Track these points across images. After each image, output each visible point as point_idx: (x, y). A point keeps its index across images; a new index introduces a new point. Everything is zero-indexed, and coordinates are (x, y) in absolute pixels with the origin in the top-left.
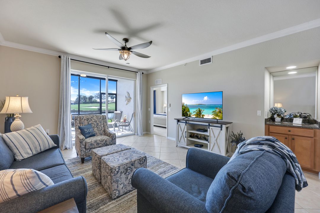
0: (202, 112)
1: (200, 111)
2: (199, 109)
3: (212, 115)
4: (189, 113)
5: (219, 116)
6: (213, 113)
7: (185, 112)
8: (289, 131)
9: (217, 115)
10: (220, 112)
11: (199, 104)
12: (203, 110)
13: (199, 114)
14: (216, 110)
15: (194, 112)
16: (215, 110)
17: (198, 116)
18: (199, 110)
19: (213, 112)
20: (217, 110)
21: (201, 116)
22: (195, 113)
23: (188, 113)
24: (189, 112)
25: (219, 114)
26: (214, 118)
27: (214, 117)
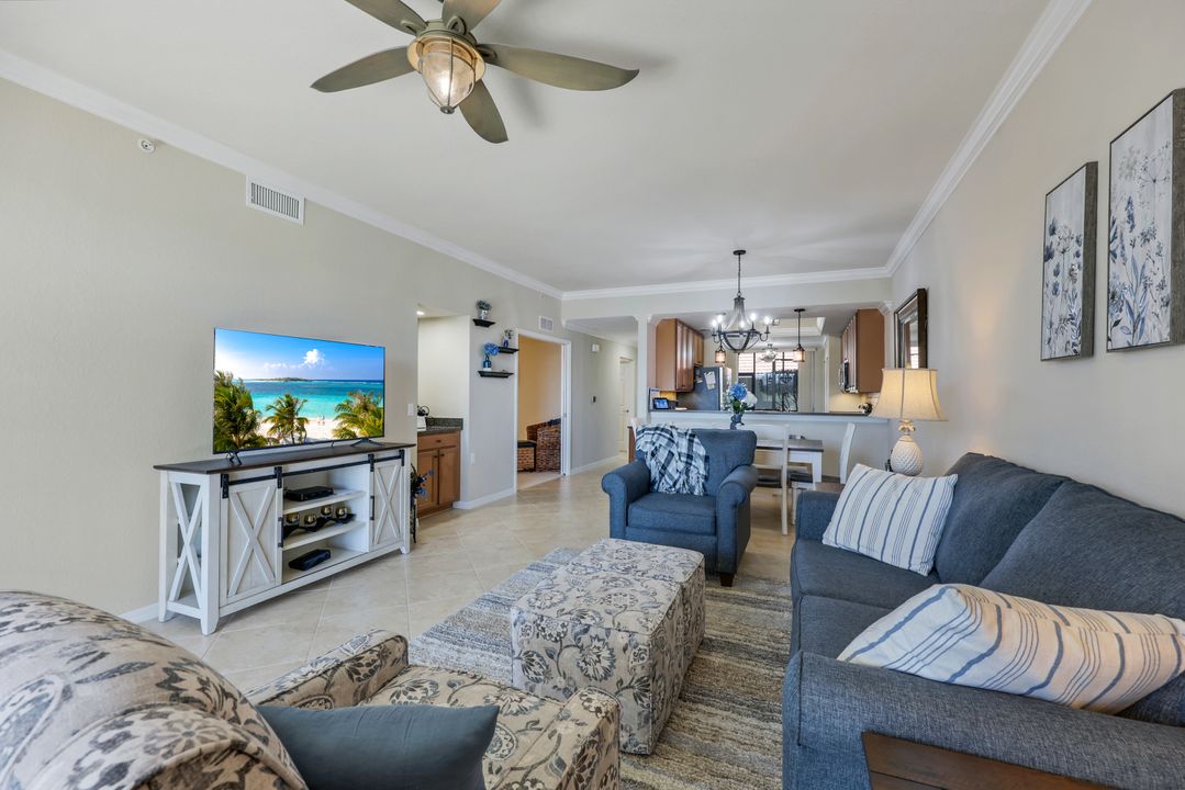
0: (298, 406)
1: (290, 404)
2: (287, 396)
3: (336, 419)
4: (249, 412)
5: (360, 423)
6: (340, 412)
7: (235, 407)
8: (439, 441)
9: (354, 420)
10: (365, 408)
11: (287, 380)
12: (301, 399)
13: (288, 416)
14: (350, 399)
15: (269, 408)
16: (348, 402)
17: (285, 421)
18: (288, 402)
19: (341, 407)
20: (356, 402)
21: (296, 423)
22: (272, 413)
23: (245, 411)
24: (251, 407)
25: (361, 417)
26: (345, 429)
27: (344, 426)
